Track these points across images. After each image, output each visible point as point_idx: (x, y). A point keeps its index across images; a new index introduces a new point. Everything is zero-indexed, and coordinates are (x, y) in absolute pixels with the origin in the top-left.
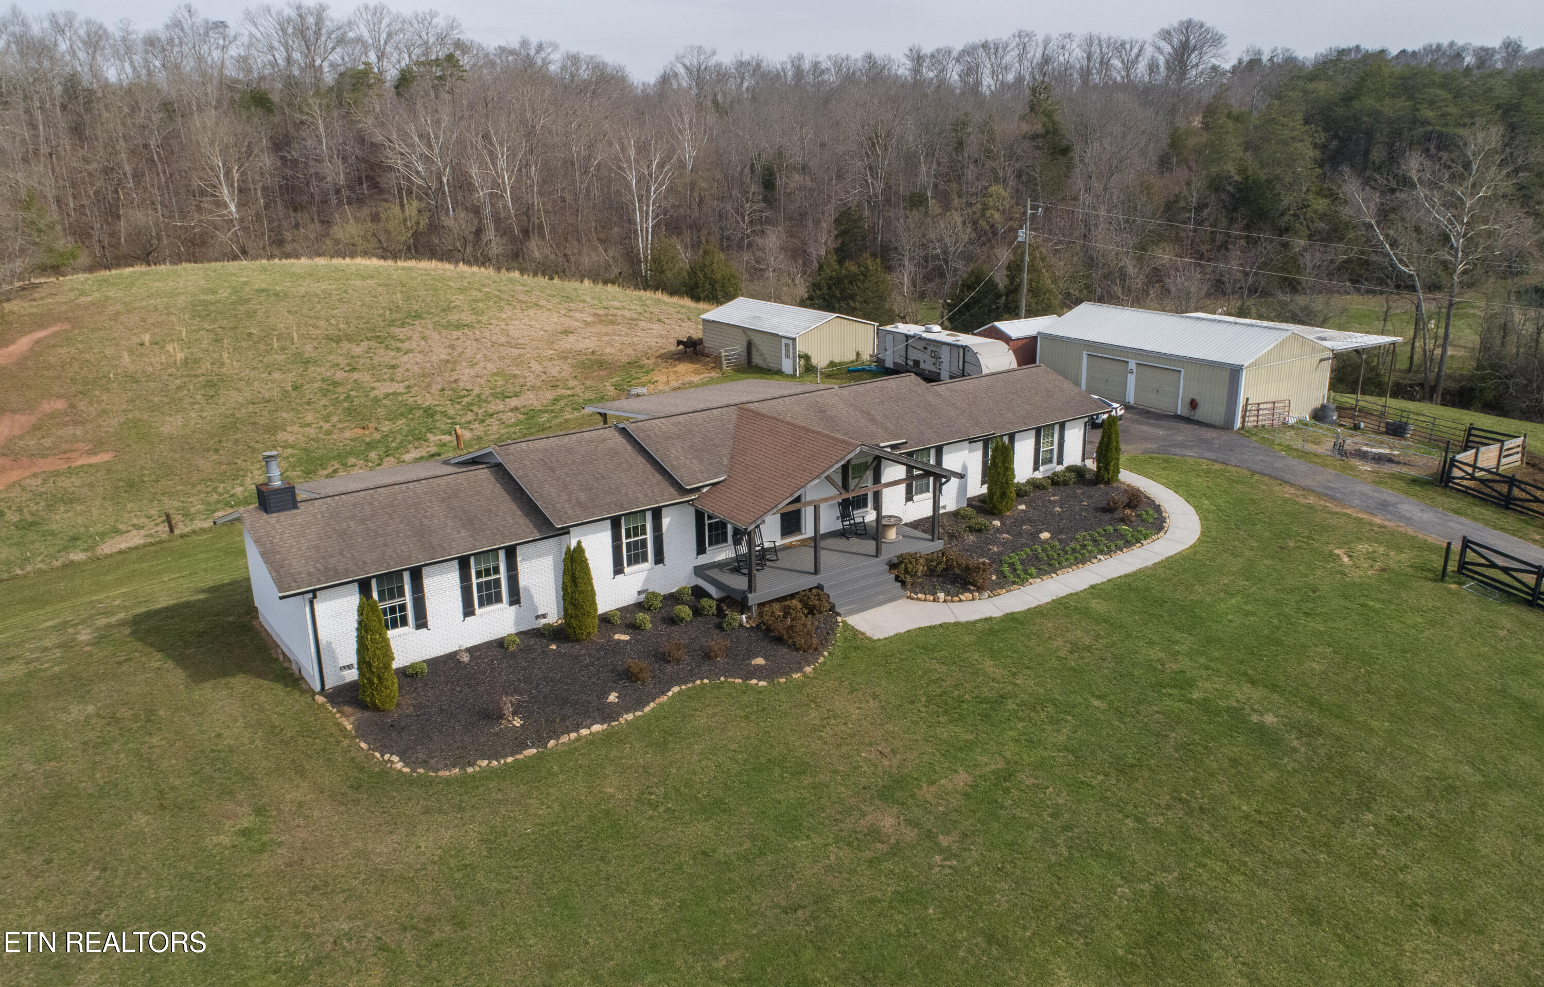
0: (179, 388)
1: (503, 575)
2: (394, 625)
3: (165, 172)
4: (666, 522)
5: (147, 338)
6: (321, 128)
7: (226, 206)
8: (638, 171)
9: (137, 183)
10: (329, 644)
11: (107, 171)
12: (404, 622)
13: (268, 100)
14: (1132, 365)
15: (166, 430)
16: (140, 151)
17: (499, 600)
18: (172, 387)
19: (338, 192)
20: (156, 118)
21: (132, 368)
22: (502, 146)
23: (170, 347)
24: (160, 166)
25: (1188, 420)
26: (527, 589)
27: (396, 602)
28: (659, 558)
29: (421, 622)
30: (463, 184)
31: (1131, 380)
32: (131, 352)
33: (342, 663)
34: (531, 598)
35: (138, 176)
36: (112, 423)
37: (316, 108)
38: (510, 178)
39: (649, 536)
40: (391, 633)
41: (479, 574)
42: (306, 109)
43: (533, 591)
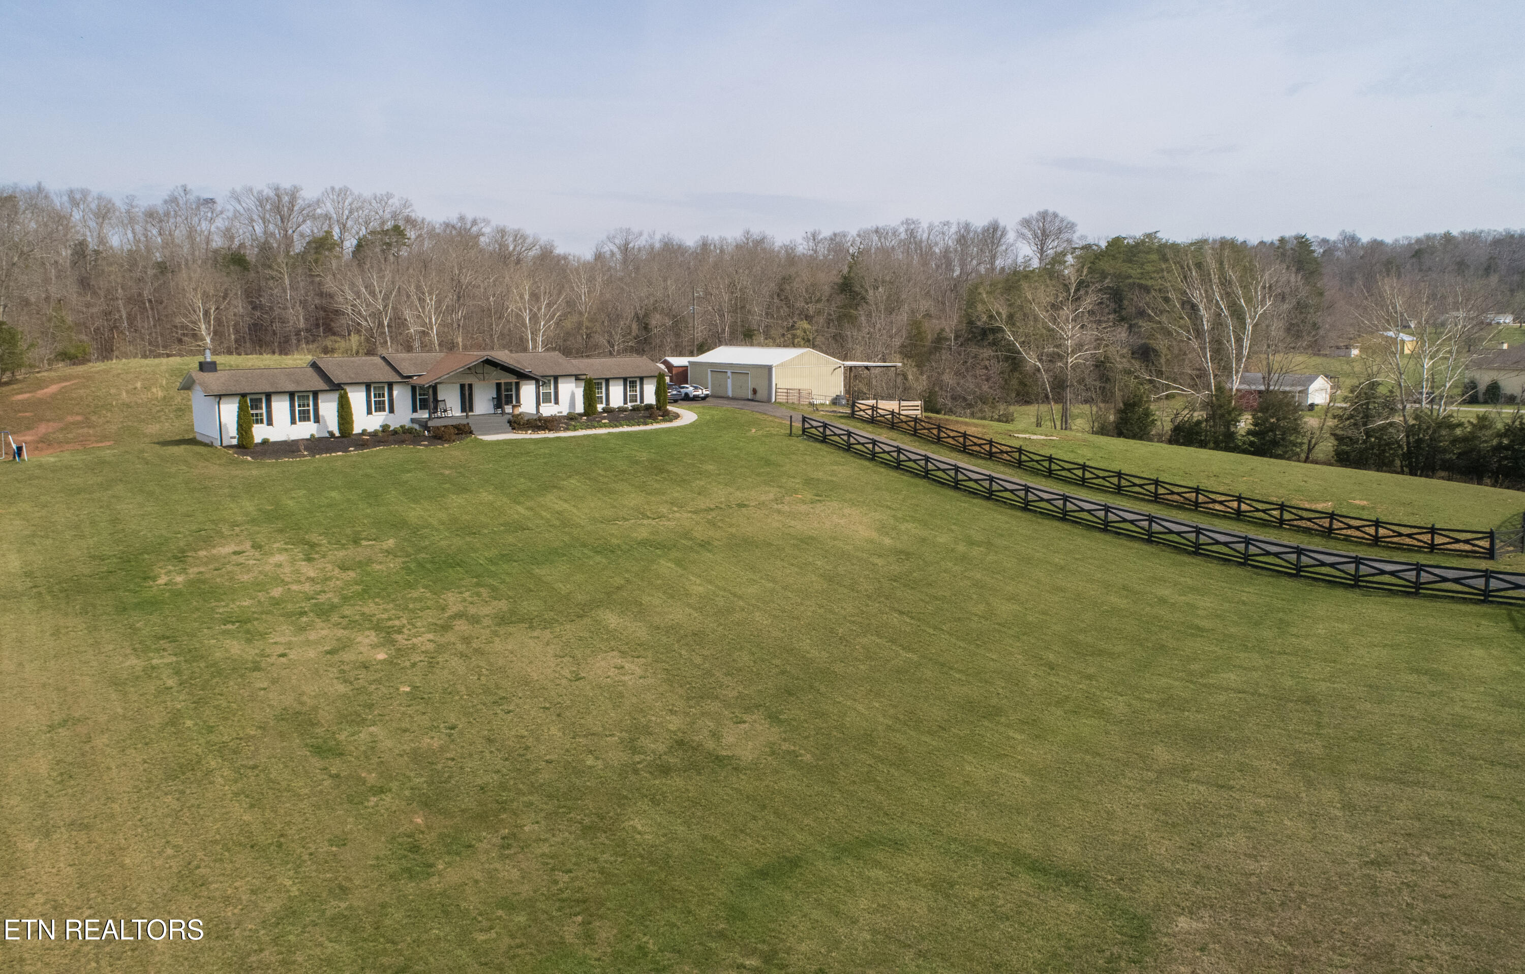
0: (158, 411)
1: (311, 408)
2: (257, 422)
3: (154, 316)
4: (395, 393)
5: (139, 385)
6: (287, 282)
7: (203, 339)
8: (531, 310)
9: (131, 324)
10: (226, 424)
11: (107, 314)
12: (262, 422)
13: (245, 261)
14: (729, 374)
15: (147, 431)
16: (135, 300)
17: (309, 420)
18: (154, 410)
19: (298, 333)
20: (150, 272)
21: (127, 400)
22: (430, 294)
23: (154, 390)
24: (150, 312)
25: (752, 400)
26: (323, 417)
27: (258, 412)
28: (392, 410)
29: (270, 423)
30: (399, 323)
31: (729, 381)
32: (127, 392)
33: (232, 435)
34: (325, 422)
35: (131, 319)
36: (113, 428)
37: (284, 265)
38: (436, 320)
39: (386, 398)
40: (255, 426)
41: (299, 406)
42: (276, 267)
43: (326, 418)
